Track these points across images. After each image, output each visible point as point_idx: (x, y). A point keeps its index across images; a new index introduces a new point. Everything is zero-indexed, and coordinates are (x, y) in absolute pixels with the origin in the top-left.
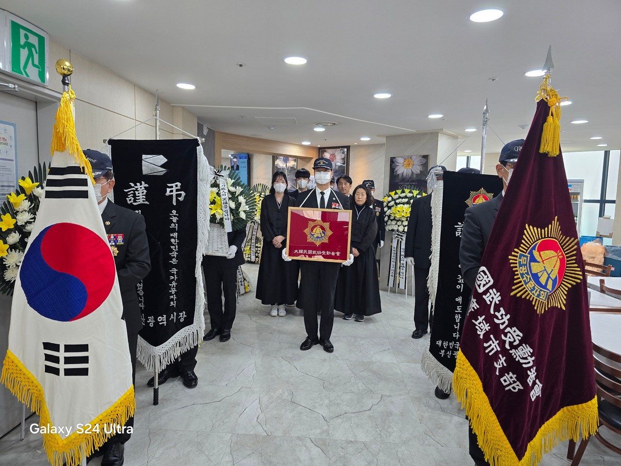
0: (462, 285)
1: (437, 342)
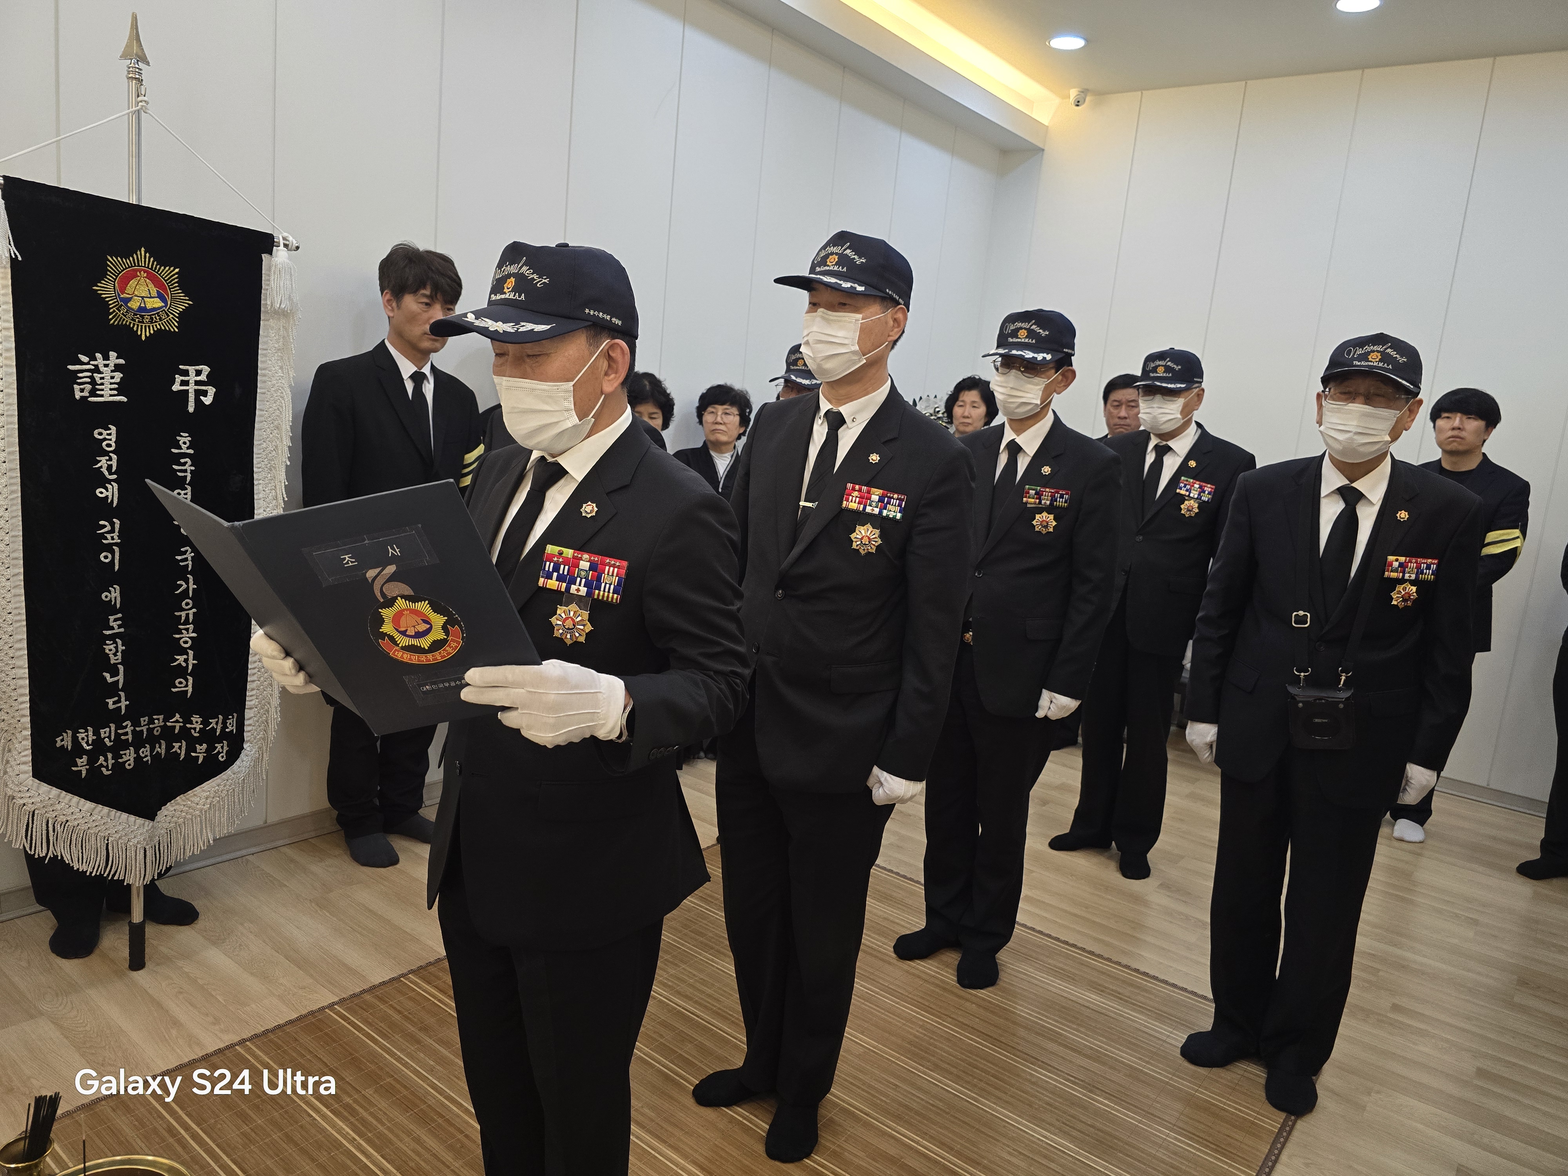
0: (116, 549)
1: (58, 739)
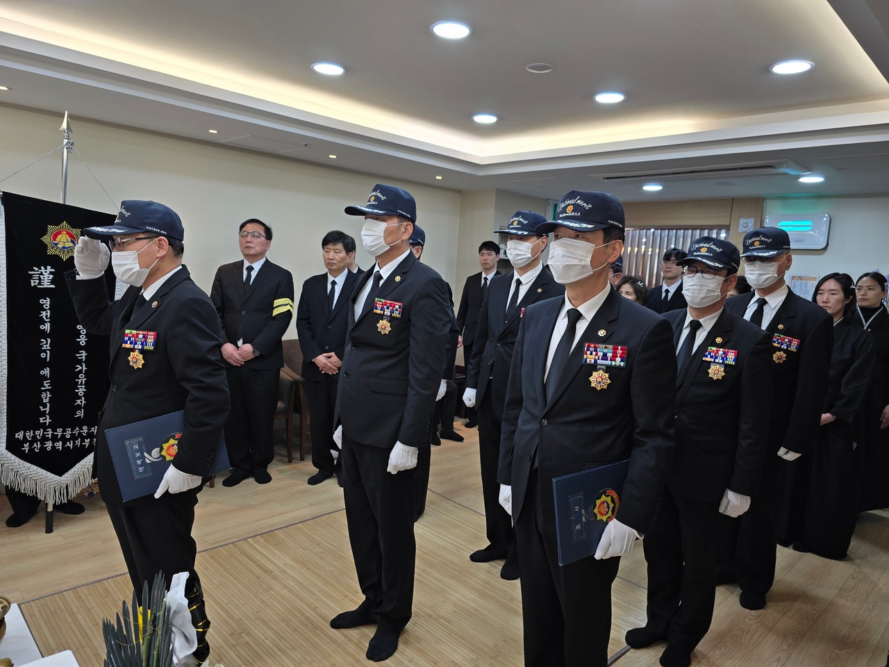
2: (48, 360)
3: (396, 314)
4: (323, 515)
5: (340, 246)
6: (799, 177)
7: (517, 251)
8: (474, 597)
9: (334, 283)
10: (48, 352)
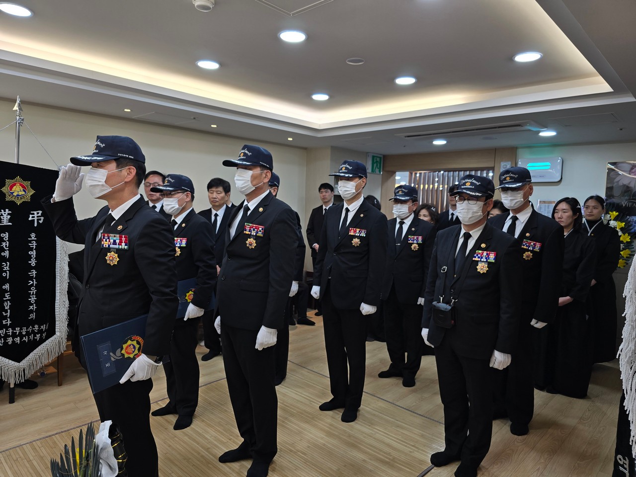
2: (8, 278)
3: (260, 234)
4: (213, 382)
5: (221, 189)
6: (539, 132)
7: (346, 188)
8: (323, 436)
9: (216, 215)
10: (8, 272)
